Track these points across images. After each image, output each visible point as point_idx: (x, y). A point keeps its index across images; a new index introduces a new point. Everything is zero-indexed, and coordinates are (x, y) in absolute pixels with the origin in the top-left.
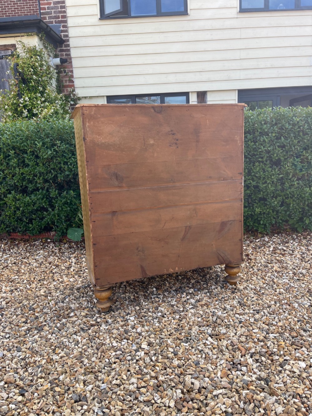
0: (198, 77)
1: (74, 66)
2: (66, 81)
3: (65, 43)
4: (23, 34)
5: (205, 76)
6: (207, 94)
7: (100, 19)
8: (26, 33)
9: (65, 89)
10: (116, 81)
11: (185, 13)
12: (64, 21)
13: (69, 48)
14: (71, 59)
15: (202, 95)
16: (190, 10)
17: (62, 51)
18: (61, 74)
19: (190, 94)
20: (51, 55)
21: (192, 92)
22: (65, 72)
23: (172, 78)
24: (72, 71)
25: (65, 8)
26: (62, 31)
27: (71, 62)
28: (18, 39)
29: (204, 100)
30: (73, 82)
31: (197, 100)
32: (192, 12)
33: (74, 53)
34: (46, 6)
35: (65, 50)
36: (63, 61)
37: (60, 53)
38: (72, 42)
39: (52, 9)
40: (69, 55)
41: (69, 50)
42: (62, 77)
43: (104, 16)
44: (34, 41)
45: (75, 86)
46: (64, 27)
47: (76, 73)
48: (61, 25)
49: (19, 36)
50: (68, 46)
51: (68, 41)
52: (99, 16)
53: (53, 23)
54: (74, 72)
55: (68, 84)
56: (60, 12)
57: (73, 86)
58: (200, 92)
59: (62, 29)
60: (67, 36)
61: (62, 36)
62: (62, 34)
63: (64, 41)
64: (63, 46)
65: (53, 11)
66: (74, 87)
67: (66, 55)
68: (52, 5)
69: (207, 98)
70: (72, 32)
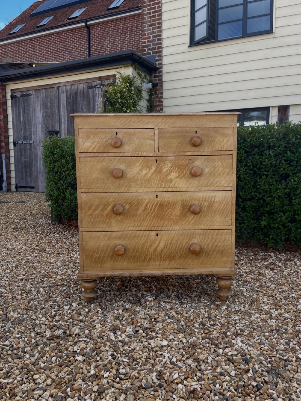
0: (280, 91)
1: (164, 89)
2: (156, 101)
3: (159, 70)
4: (121, 66)
5: (288, 91)
6: (289, 109)
7: (189, 46)
8: (123, 65)
9: (155, 108)
10: (199, 99)
11: (270, 31)
12: (159, 51)
13: (161, 74)
14: (162, 83)
15: (284, 110)
16: (276, 28)
17: (155, 77)
18: (153, 96)
19: (271, 109)
20: (145, 80)
21: (272, 107)
22: (156, 94)
23: (252, 94)
24: (162, 93)
25: (161, 40)
26: (157, 60)
27: (162, 86)
28: (118, 70)
29: (285, 114)
30: (162, 102)
31: (277, 115)
32: (277, 29)
33: (165, 78)
34: (146, 40)
35: (158, 76)
36: (154, 85)
37: (154, 79)
38: (165, 69)
39: (151, 42)
40: (161, 79)
41: (161, 76)
42: (153, 99)
43: (193, 43)
44: (128, 71)
45: (164, 106)
46: (159, 56)
47: (166, 94)
48: (156, 56)
49: (118, 68)
50: (161, 72)
51: (161, 68)
52: (188, 44)
53: (150, 54)
54: (164, 94)
55: (158, 104)
56: (157, 44)
57: (162, 105)
58: (282, 106)
59: (157, 58)
60: (161, 64)
61: (157, 64)
62: (157, 62)
63: (158, 69)
64: (157, 72)
65: (151, 44)
66: (162, 107)
67: (159, 80)
68: (151, 39)
69: (289, 112)
70: (165, 61)
